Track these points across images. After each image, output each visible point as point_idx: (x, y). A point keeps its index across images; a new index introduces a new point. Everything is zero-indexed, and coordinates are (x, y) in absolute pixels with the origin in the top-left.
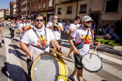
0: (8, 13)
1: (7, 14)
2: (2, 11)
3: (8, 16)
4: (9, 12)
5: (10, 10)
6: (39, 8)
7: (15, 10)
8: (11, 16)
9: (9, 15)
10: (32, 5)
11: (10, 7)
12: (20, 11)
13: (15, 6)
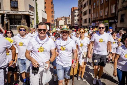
0: (69, 22)
2: (63, 19)
3: (69, 25)
4: (70, 20)
5: (72, 18)
7: (76, 18)
8: (72, 24)
9: (70, 23)
10: (94, 12)
11: (72, 15)
12: (82, 19)
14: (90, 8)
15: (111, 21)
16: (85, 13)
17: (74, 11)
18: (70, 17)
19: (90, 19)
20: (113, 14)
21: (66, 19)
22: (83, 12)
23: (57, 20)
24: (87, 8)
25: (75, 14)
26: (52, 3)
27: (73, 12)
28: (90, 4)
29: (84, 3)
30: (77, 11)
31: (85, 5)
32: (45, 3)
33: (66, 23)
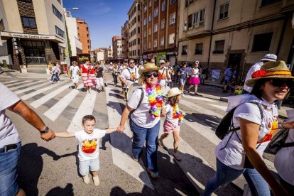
0: (110, 54)
1: (109, 56)
2: (102, 50)
3: (110, 58)
4: (112, 52)
5: (113, 49)
6: (155, 46)
7: (120, 50)
8: (114, 58)
9: (111, 56)
10: (145, 41)
11: (113, 46)
12: (128, 51)
13: (120, 43)
14: (139, 37)
15: (168, 53)
16: (134, 43)
17: (116, 41)
18: (112, 48)
19: (139, 50)
21: (106, 50)
22: (130, 42)
23: (94, 52)
24: (135, 37)
25: (118, 44)
26: (87, 28)
27: (115, 42)
28: (139, 32)
29: (130, 31)
30: (119, 42)
31: (132, 34)
32: (78, 28)
33: (106, 55)
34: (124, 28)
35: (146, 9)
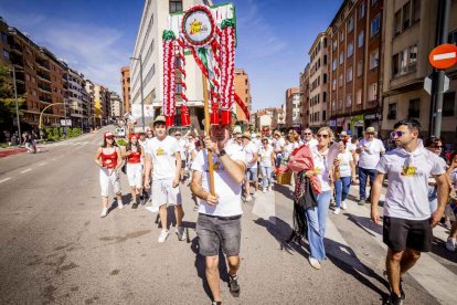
14: (325, 90)
15: (368, 117)
16: (316, 101)
17: (292, 96)
18: (285, 109)
19: (324, 112)
20: (373, 102)
21: (275, 112)
22: (311, 98)
23: (256, 115)
24: (318, 91)
25: (294, 102)
26: (247, 81)
27: (289, 98)
28: (325, 81)
29: (311, 81)
30: (297, 97)
31: (315, 85)
33: (274, 120)
34: (304, 76)
35: (335, 44)
